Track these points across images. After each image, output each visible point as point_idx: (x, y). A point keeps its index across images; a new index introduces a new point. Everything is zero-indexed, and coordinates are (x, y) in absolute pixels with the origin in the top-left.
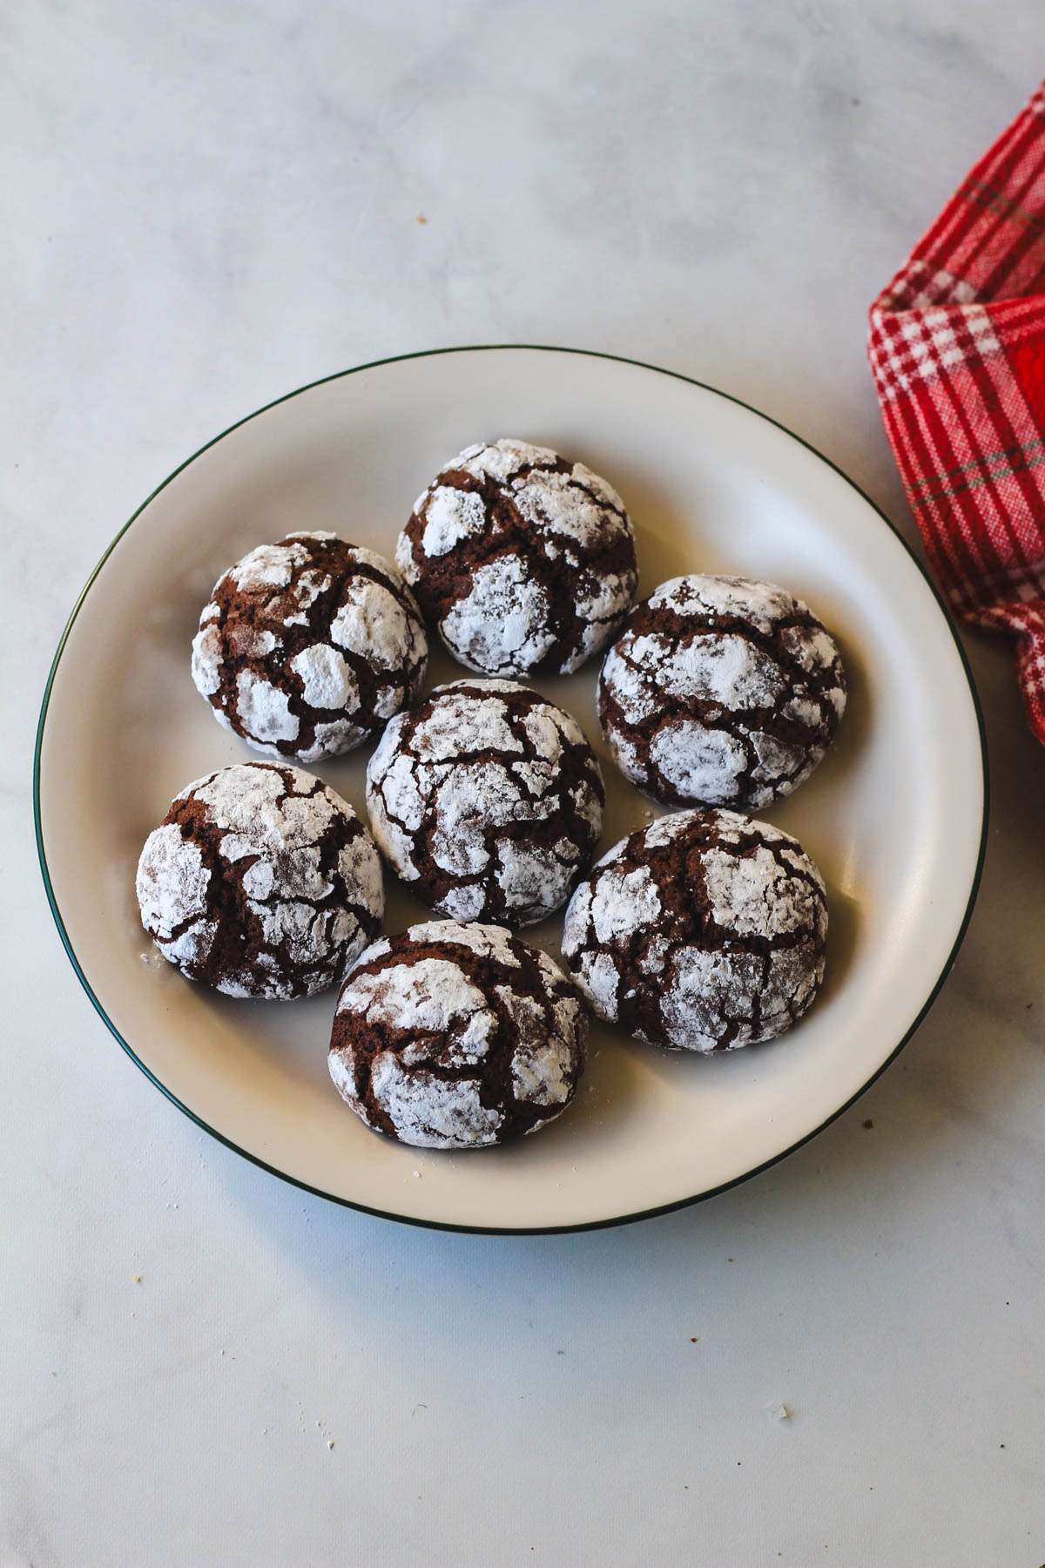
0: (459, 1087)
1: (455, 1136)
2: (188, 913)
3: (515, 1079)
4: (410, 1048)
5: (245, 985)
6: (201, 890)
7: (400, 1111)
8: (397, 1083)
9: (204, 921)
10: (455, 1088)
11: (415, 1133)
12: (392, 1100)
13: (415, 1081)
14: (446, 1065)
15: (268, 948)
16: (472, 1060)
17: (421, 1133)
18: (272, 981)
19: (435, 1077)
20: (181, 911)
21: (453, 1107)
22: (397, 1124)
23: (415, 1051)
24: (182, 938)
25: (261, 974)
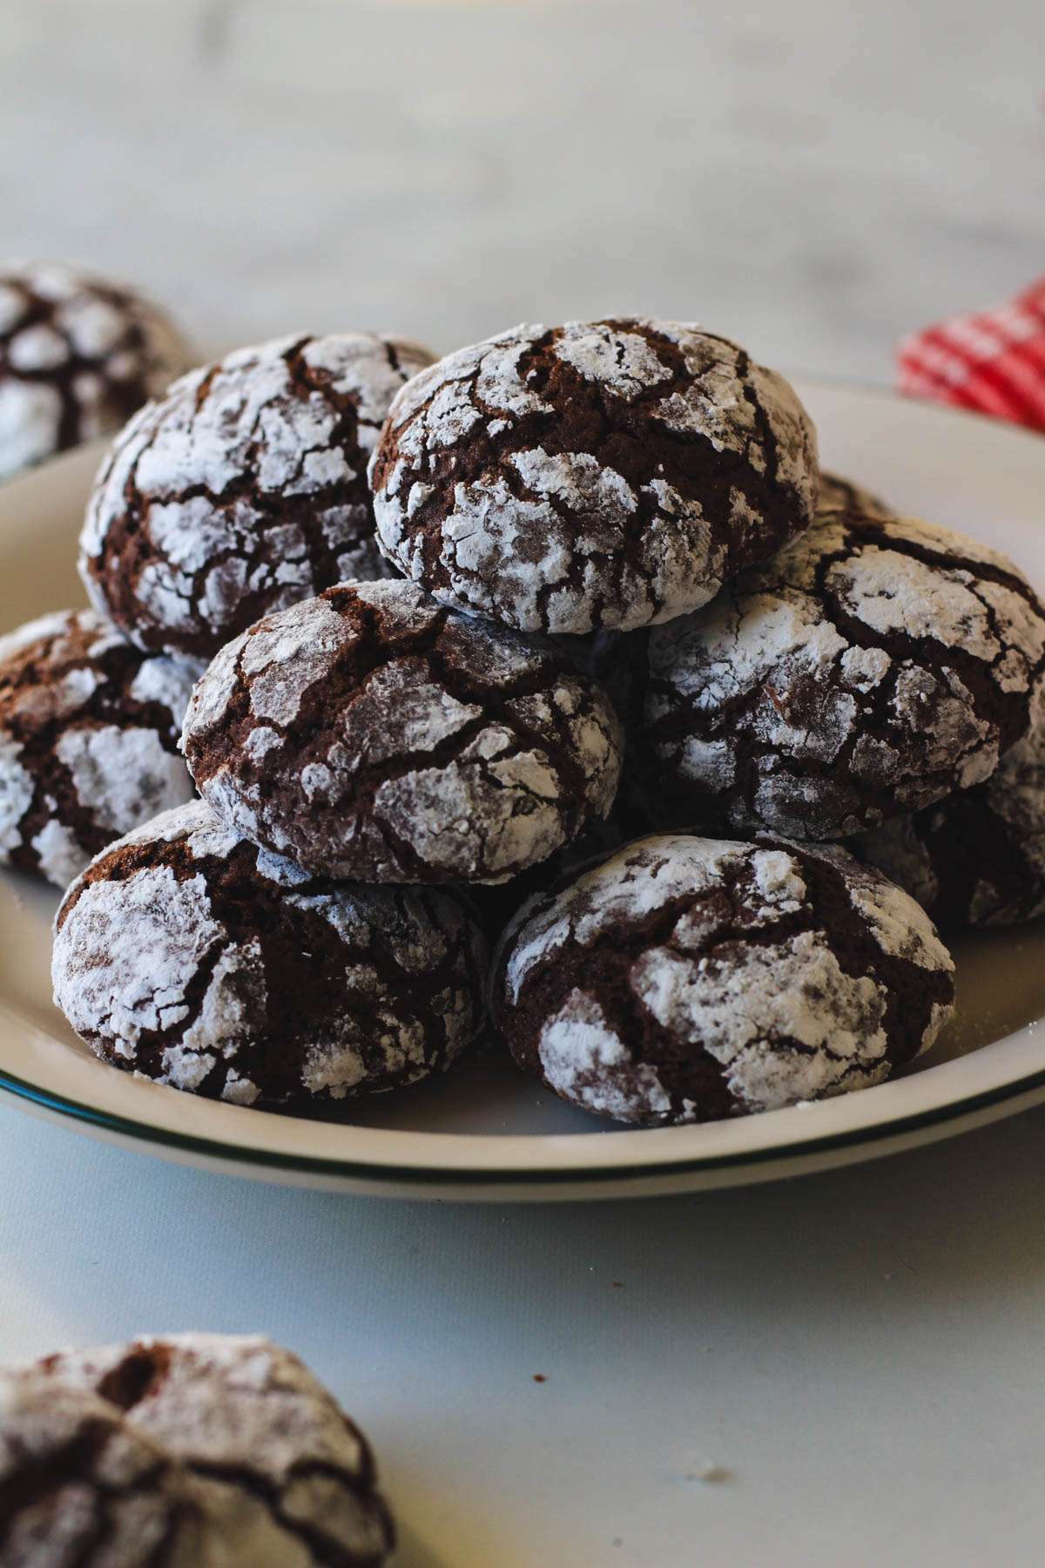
0: (794, 947)
1: (824, 1045)
2: (198, 951)
3: (873, 925)
4: (682, 923)
5: (348, 1040)
6: (201, 909)
7: (717, 1024)
8: (692, 982)
9: (233, 946)
10: (790, 951)
11: (759, 1061)
12: (698, 1014)
13: (720, 964)
14: (755, 923)
15: (354, 955)
16: (792, 906)
17: (771, 1057)
18: (390, 1020)
19: (748, 944)
20: (185, 956)
21: (802, 983)
22: (722, 1055)
23: (694, 924)
24: (210, 1001)
25: (363, 1007)
